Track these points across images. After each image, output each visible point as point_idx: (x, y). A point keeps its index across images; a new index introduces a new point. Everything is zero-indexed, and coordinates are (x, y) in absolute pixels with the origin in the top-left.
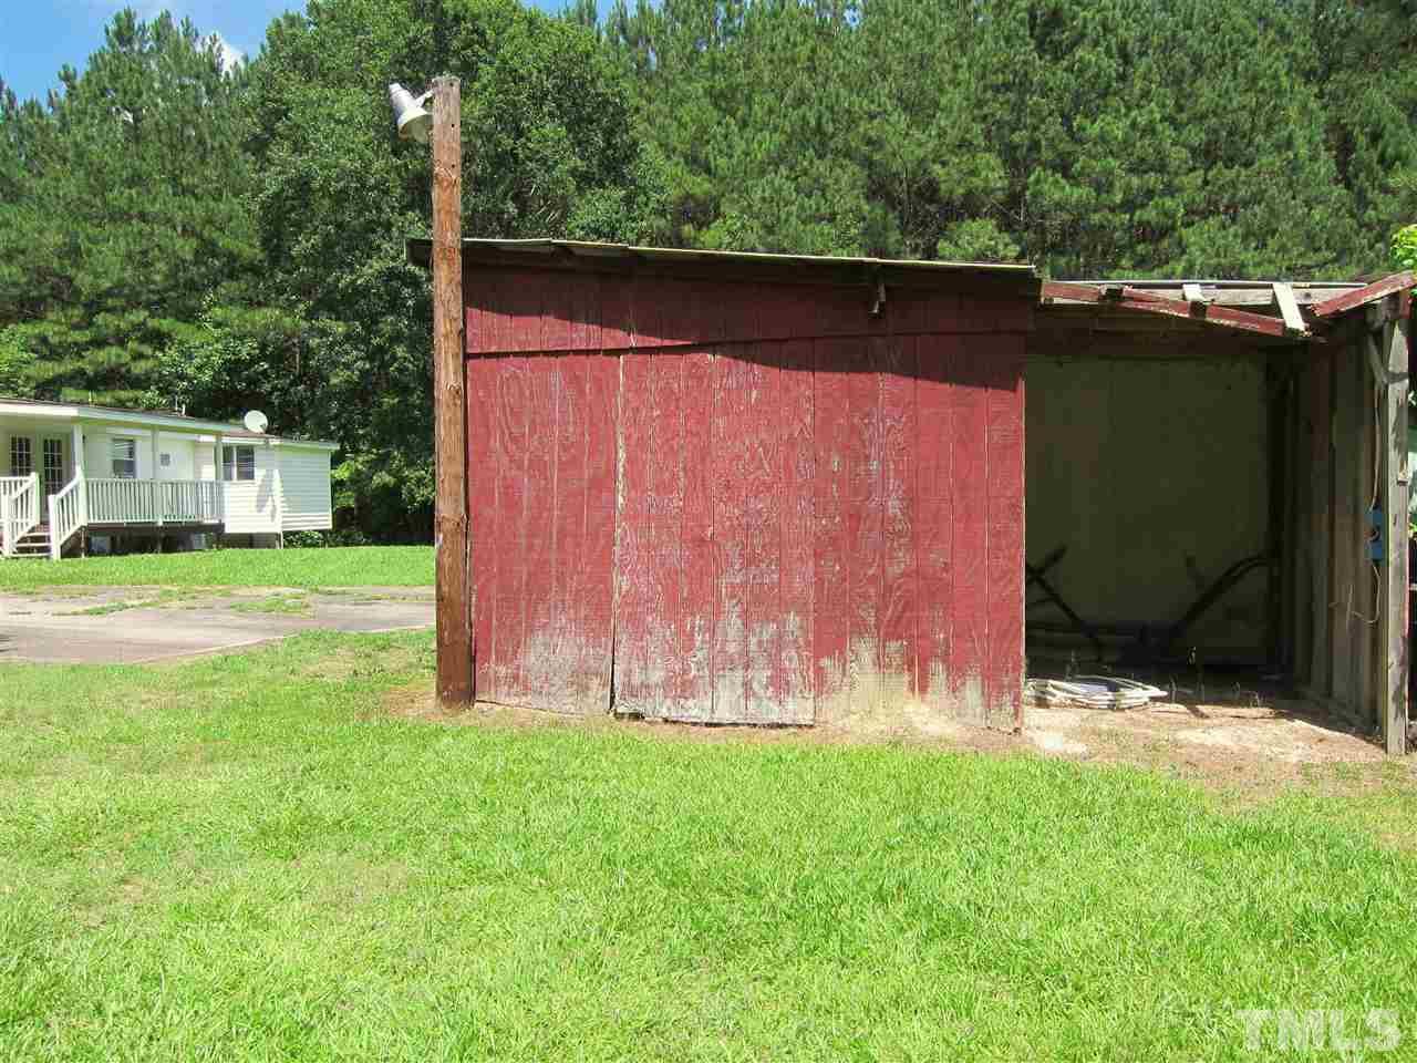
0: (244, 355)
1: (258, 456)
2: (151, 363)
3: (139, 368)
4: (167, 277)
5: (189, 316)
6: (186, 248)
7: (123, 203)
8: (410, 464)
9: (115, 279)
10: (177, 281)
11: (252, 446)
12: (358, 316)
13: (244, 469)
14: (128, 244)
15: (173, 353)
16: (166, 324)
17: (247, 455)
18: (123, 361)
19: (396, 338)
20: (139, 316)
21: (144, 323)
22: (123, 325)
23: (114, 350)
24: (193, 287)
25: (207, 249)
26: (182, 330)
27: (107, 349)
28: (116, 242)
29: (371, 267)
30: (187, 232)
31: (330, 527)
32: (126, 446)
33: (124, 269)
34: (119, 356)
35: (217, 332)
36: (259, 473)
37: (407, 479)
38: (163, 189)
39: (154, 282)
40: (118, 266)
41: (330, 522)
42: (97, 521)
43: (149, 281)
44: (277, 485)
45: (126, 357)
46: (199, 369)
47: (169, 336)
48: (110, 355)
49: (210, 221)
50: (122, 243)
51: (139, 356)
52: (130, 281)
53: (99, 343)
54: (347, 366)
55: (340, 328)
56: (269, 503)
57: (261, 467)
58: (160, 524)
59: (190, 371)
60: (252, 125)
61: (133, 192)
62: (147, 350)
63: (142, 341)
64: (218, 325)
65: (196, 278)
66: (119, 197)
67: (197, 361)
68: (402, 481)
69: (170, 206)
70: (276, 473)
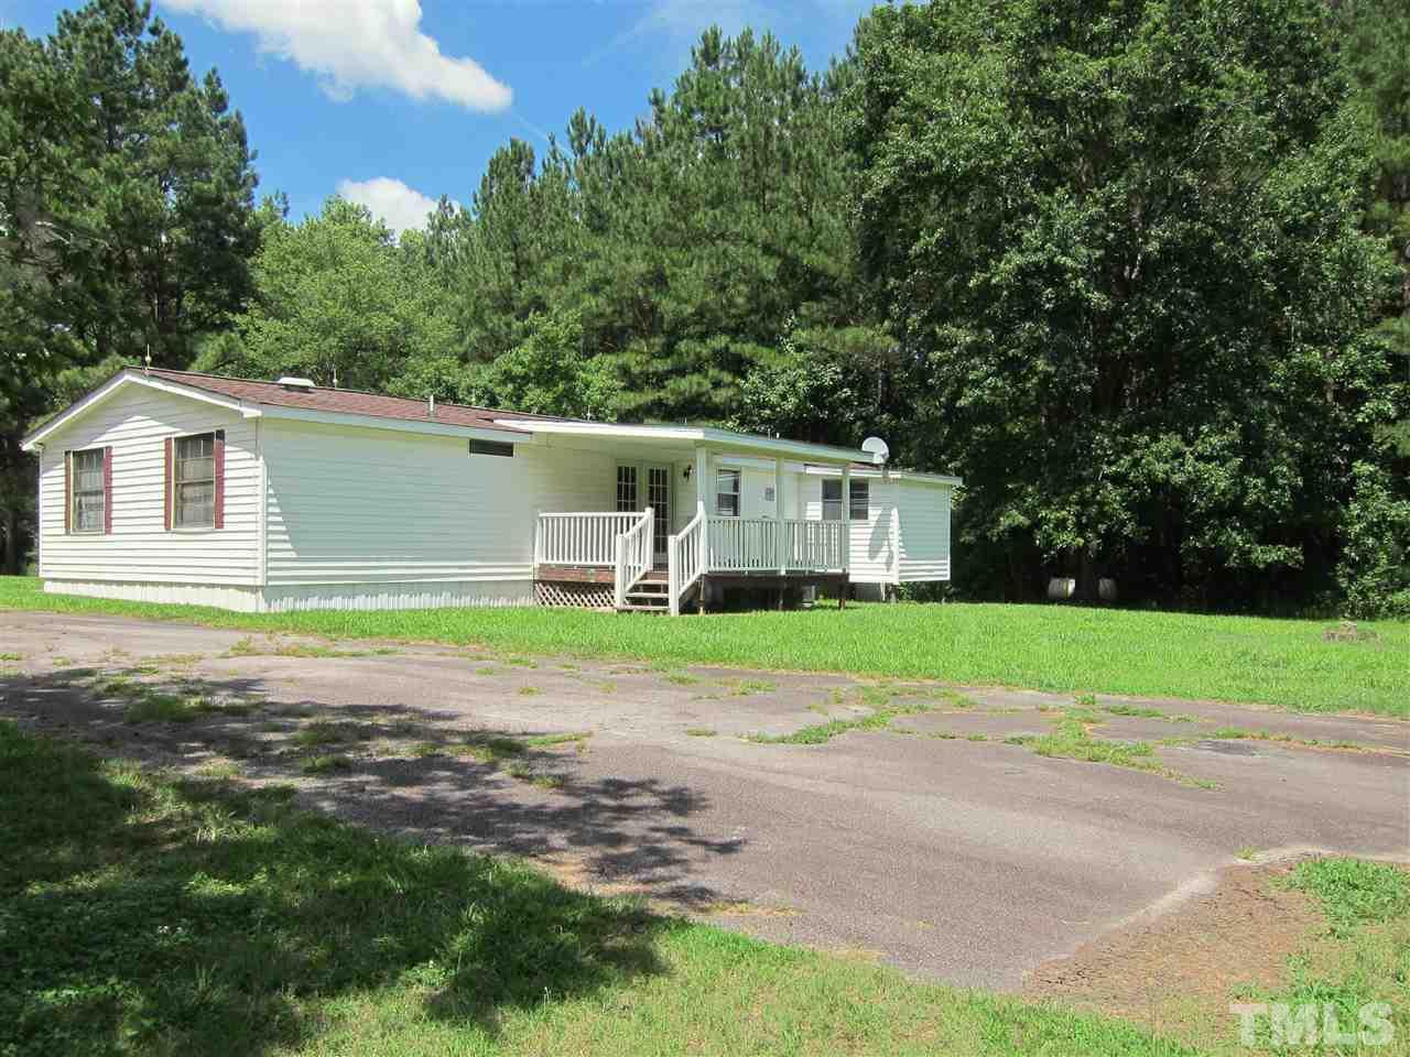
0: (827, 382)
1: (872, 492)
2: (731, 392)
3: (720, 396)
4: (749, 299)
5: (769, 340)
6: (768, 267)
7: (706, 225)
8: (1047, 503)
9: (698, 303)
10: (758, 304)
11: (867, 480)
12: (991, 321)
13: (856, 507)
14: (712, 266)
15: (754, 378)
16: (747, 349)
17: (859, 488)
18: (704, 389)
19: (1036, 349)
20: (720, 341)
21: (727, 348)
22: (705, 352)
23: (696, 378)
24: (772, 310)
25: (790, 269)
26: (765, 356)
27: (688, 377)
28: (700, 265)
29: (1009, 262)
30: (768, 249)
31: (948, 578)
32: (730, 478)
33: (706, 293)
34: (699, 384)
35: (800, 357)
36: (874, 513)
37: (1045, 520)
38: (747, 207)
39: (736, 306)
40: (701, 290)
41: (948, 573)
42: (718, 569)
43: (731, 303)
44: (895, 525)
45: (707, 385)
46: (784, 397)
47: (752, 364)
48: (688, 384)
49: (792, 238)
50: (706, 267)
51: (717, 385)
52: (713, 306)
53: (681, 372)
54: (976, 383)
55: (966, 337)
56: (885, 548)
57: (876, 504)
58: (783, 573)
59: (774, 399)
60: (857, 118)
61: (718, 212)
62: (727, 377)
63: (722, 367)
64: (800, 349)
65: (778, 299)
66: (703, 218)
67: (780, 388)
68: (1038, 524)
69: (754, 223)
70: (895, 512)
